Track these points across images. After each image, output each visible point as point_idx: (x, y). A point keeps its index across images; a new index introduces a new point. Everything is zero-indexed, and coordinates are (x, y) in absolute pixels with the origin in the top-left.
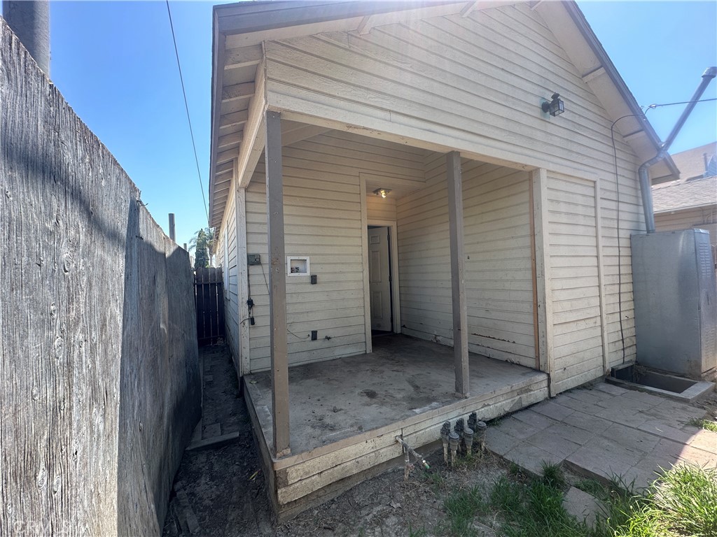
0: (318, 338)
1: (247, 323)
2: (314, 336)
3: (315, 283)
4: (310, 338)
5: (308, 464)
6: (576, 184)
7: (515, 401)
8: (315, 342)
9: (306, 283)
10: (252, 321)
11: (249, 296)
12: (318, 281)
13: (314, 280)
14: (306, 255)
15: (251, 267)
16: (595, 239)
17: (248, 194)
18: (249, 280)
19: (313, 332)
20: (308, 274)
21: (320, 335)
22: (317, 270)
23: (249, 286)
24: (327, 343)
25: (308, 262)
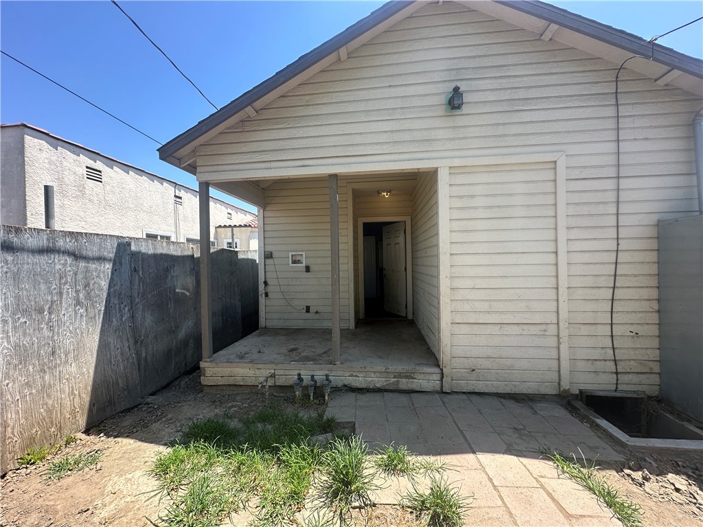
0: (311, 311)
1: (264, 295)
2: (308, 309)
3: (309, 271)
4: (305, 311)
5: (215, 369)
6: (512, 171)
7: (391, 382)
8: (308, 314)
9: (302, 271)
10: (267, 295)
11: (265, 279)
12: (311, 270)
13: (308, 269)
14: (303, 251)
15: (267, 260)
16: (554, 231)
17: (265, 212)
18: (265, 268)
19: (307, 306)
20: (304, 265)
21: (312, 310)
22: (311, 262)
23: (265, 272)
24: (317, 316)
25: (304, 256)
